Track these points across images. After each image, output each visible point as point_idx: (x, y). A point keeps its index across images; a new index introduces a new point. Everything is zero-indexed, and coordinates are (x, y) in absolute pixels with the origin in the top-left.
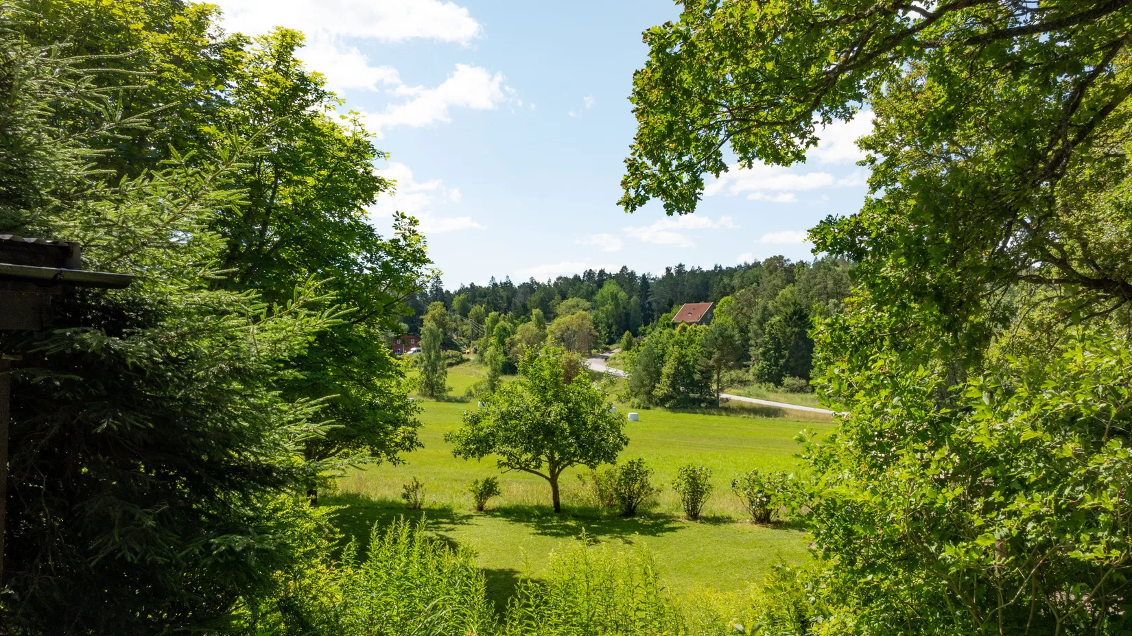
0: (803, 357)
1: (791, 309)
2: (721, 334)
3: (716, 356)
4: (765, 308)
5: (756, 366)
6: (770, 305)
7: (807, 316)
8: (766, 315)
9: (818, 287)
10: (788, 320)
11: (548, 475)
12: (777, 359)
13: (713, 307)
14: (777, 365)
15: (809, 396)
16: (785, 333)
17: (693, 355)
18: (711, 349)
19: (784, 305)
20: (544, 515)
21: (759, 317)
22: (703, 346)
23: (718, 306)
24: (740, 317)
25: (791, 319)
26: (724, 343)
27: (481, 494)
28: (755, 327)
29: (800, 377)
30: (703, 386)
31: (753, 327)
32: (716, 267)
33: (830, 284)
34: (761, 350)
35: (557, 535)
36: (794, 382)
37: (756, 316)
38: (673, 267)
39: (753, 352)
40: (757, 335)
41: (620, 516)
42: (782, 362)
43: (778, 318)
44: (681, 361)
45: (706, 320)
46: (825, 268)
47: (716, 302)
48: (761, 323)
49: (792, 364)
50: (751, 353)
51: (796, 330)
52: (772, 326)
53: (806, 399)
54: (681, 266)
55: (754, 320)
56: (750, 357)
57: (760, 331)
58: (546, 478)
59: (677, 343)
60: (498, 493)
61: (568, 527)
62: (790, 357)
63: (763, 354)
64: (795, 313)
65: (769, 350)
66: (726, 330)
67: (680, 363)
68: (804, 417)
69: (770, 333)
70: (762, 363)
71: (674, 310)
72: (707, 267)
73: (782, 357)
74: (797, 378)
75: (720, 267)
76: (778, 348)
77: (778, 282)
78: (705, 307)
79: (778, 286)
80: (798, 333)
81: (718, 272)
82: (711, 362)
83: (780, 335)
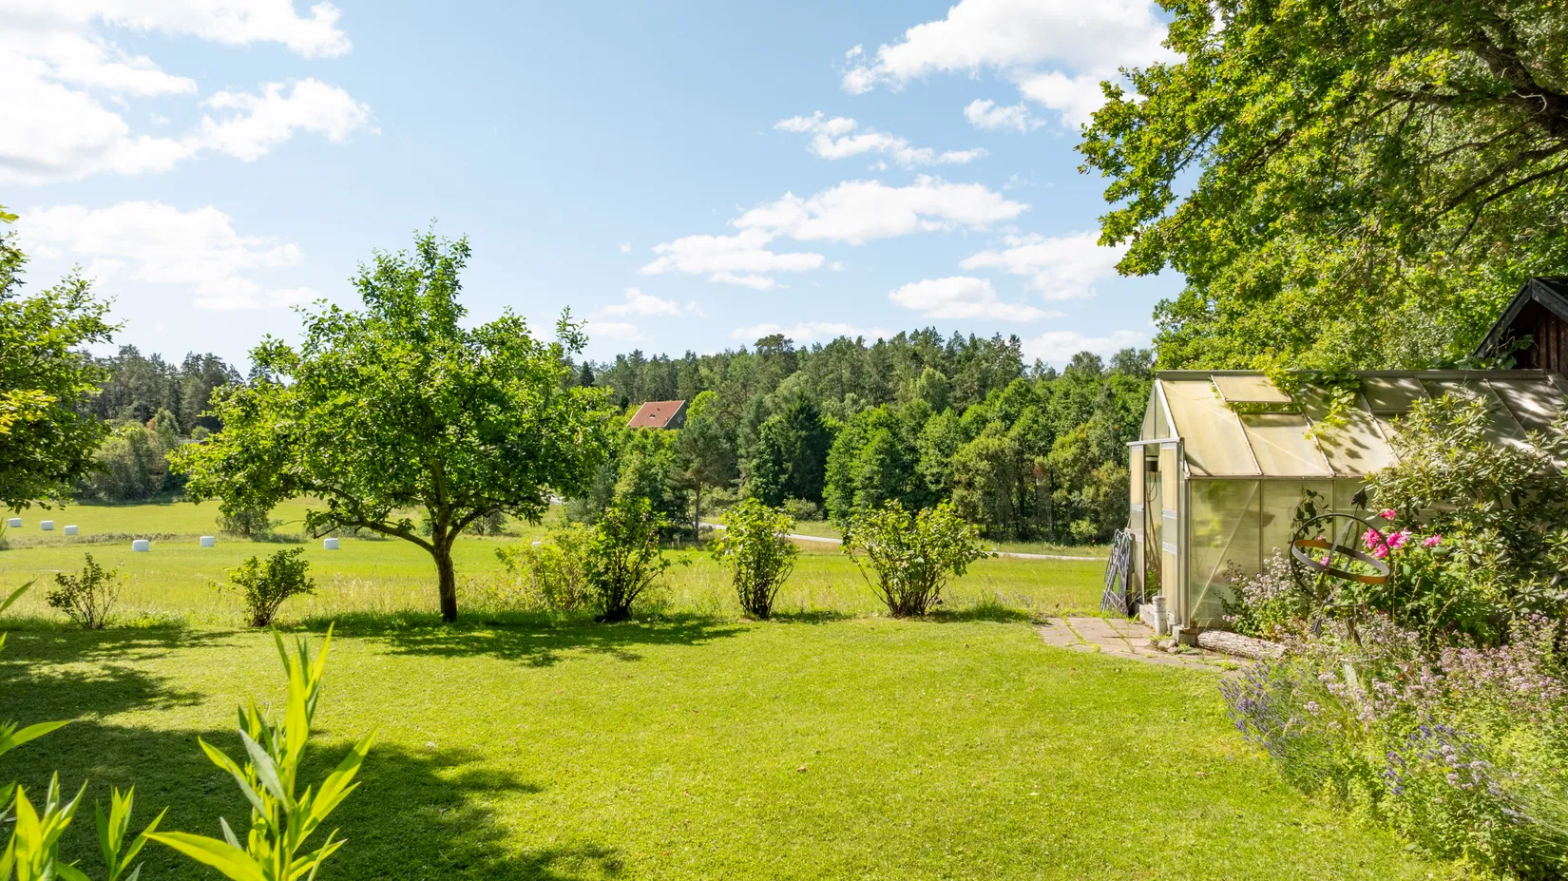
0: (811, 472)
1: (797, 405)
2: (702, 434)
3: (694, 465)
4: (760, 404)
5: (747, 485)
6: (768, 400)
7: (816, 415)
8: (762, 413)
9: (831, 376)
10: (792, 420)
11: (430, 540)
12: (776, 475)
13: (686, 406)
14: (776, 483)
15: (820, 524)
16: (787, 438)
17: (662, 464)
18: (688, 456)
19: (786, 400)
20: (415, 625)
21: (752, 416)
22: (676, 452)
23: (692, 405)
24: (725, 419)
25: (796, 418)
26: (707, 447)
27: (263, 589)
28: (747, 430)
29: (807, 499)
30: (676, 507)
31: (743, 430)
32: (688, 354)
33: (846, 374)
34: (755, 462)
35: (449, 653)
36: (801, 506)
37: (748, 414)
38: (627, 356)
39: (743, 465)
40: (749, 442)
41: (598, 619)
42: (783, 478)
43: (777, 418)
44: (643, 474)
45: (675, 423)
46: (838, 351)
47: (688, 400)
48: (754, 425)
49: (797, 481)
50: (741, 467)
51: (803, 433)
52: (770, 429)
53: (817, 528)
54: (637, 353)
55: (745, 421)
56: (739, 472)
57: (753, 436)
58: (425, 545)
59: (636, 447)
60: (308, 588)
61: (477, 640)
62: (794, 472)
63: (758, 468)
64: (801, 410)
65: (766, 462)
66: (709, 427)
67: (642, 477)
68: (819, 550)
69: (767, 439)
70: (757, 480)
71: (629, 412)
72: (676, 354)
73: (783, 471)
74: (804, 500)
75: (694, 355)
76: (777, 462)
77: (775, 369)
78: (673, 407)
79: (777, 375)
80: (805, 438)
81: (692, 362)
82: (688, 475)
83: (781, 441)
